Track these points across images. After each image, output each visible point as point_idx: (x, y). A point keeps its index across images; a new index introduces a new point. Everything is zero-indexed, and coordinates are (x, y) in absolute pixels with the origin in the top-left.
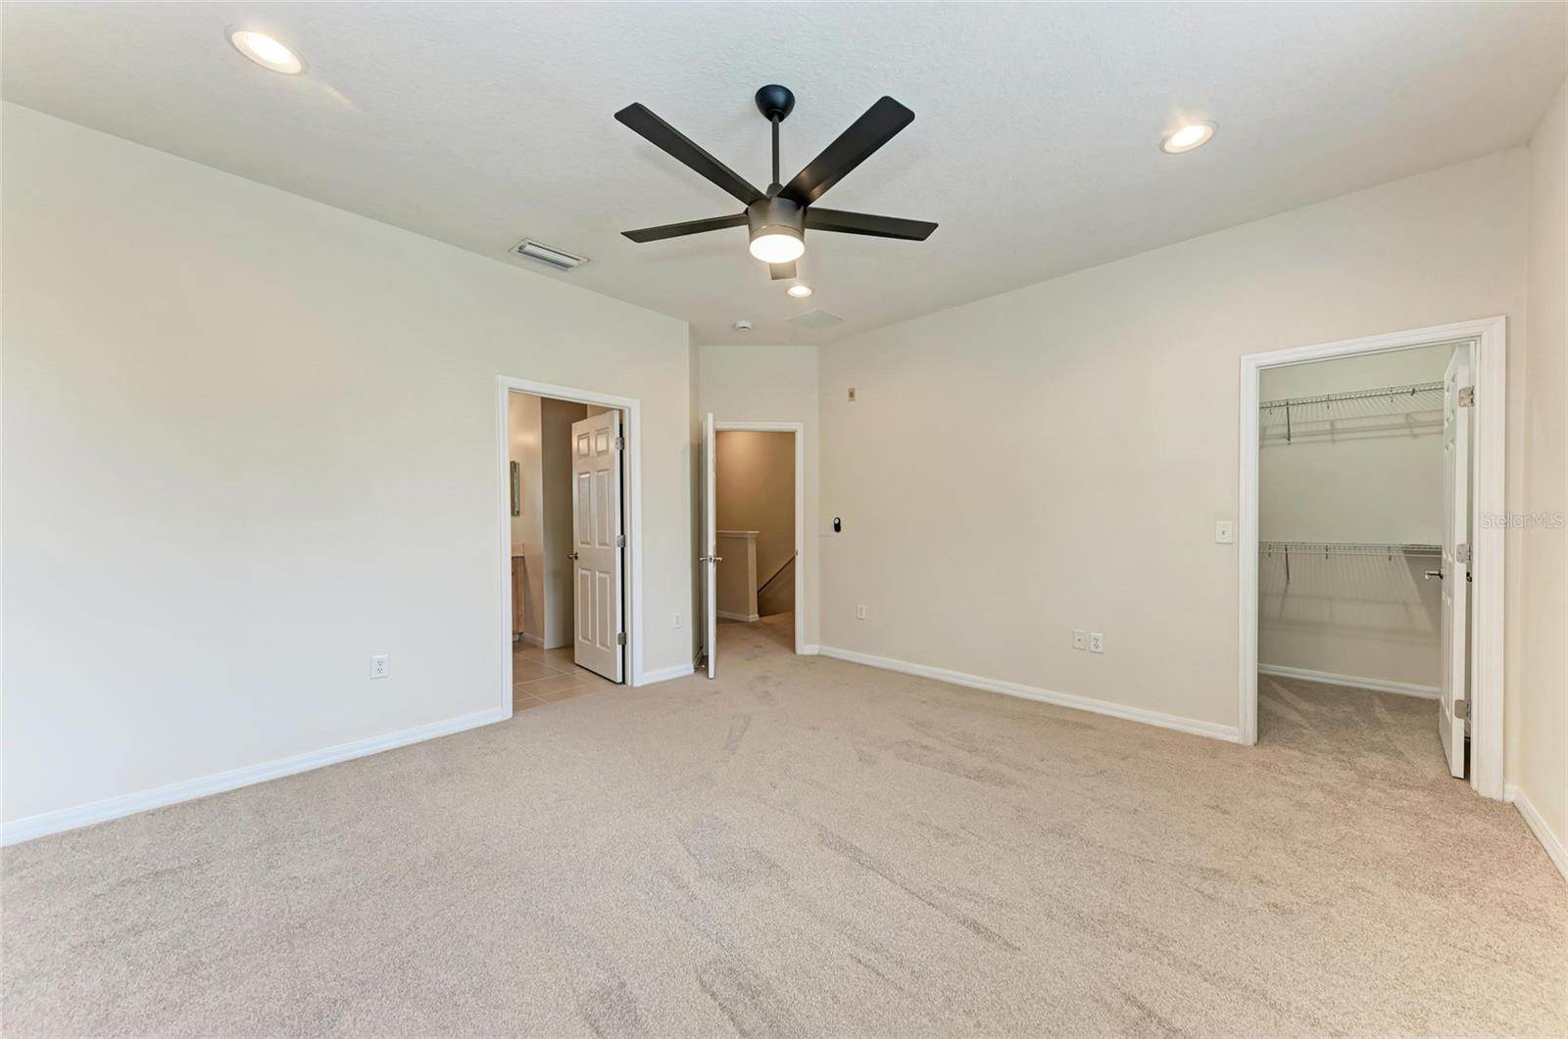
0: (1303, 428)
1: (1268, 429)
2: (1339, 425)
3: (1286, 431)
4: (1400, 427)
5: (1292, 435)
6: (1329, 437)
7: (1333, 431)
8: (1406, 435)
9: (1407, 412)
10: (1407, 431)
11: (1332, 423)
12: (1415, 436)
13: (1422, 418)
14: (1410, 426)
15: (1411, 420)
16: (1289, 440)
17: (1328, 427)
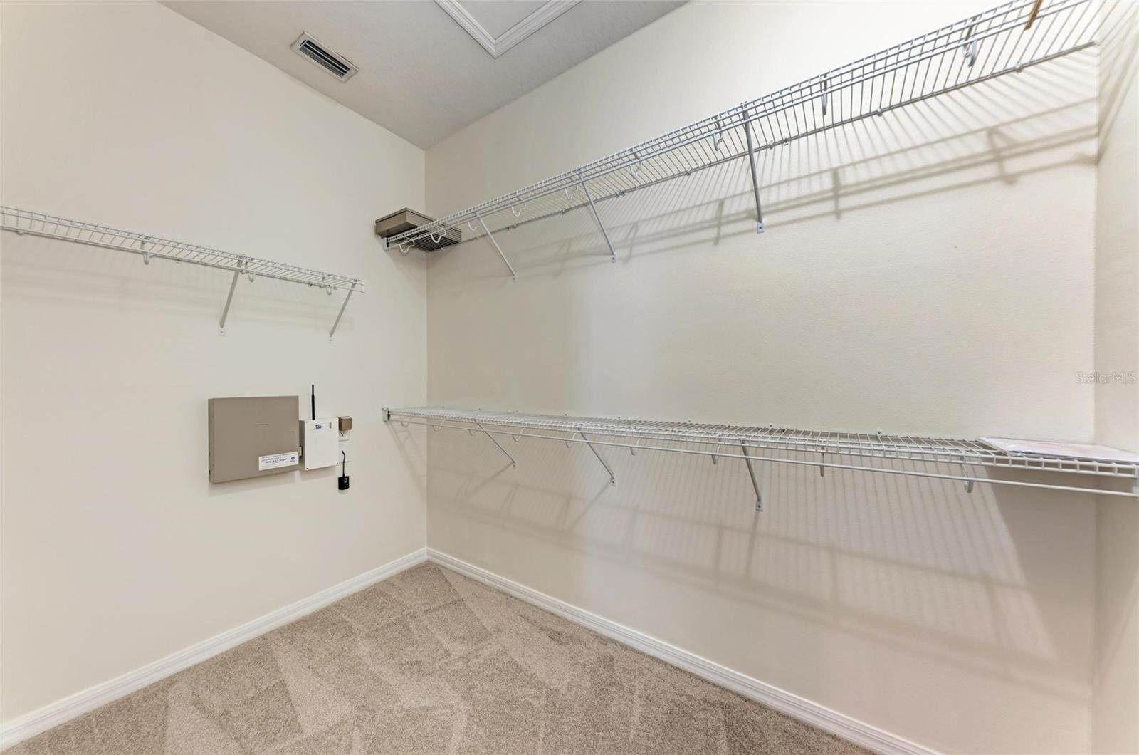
0: (784, 194)
1: (727, 204)
2: (849, 177)
3: (753, 204)
4: (973, 162)
5: (763, 210)
6: (829, 206)
7: (837, 192)
8: (985, 181)
9: (991, 123)
10: (990, 171)
11: (835, 173)
12: (1010, 180)
13: (1022, 133)
14: (997, 156)
15: (1000, 143)
16: (760, 221)
17: (827, 183)
